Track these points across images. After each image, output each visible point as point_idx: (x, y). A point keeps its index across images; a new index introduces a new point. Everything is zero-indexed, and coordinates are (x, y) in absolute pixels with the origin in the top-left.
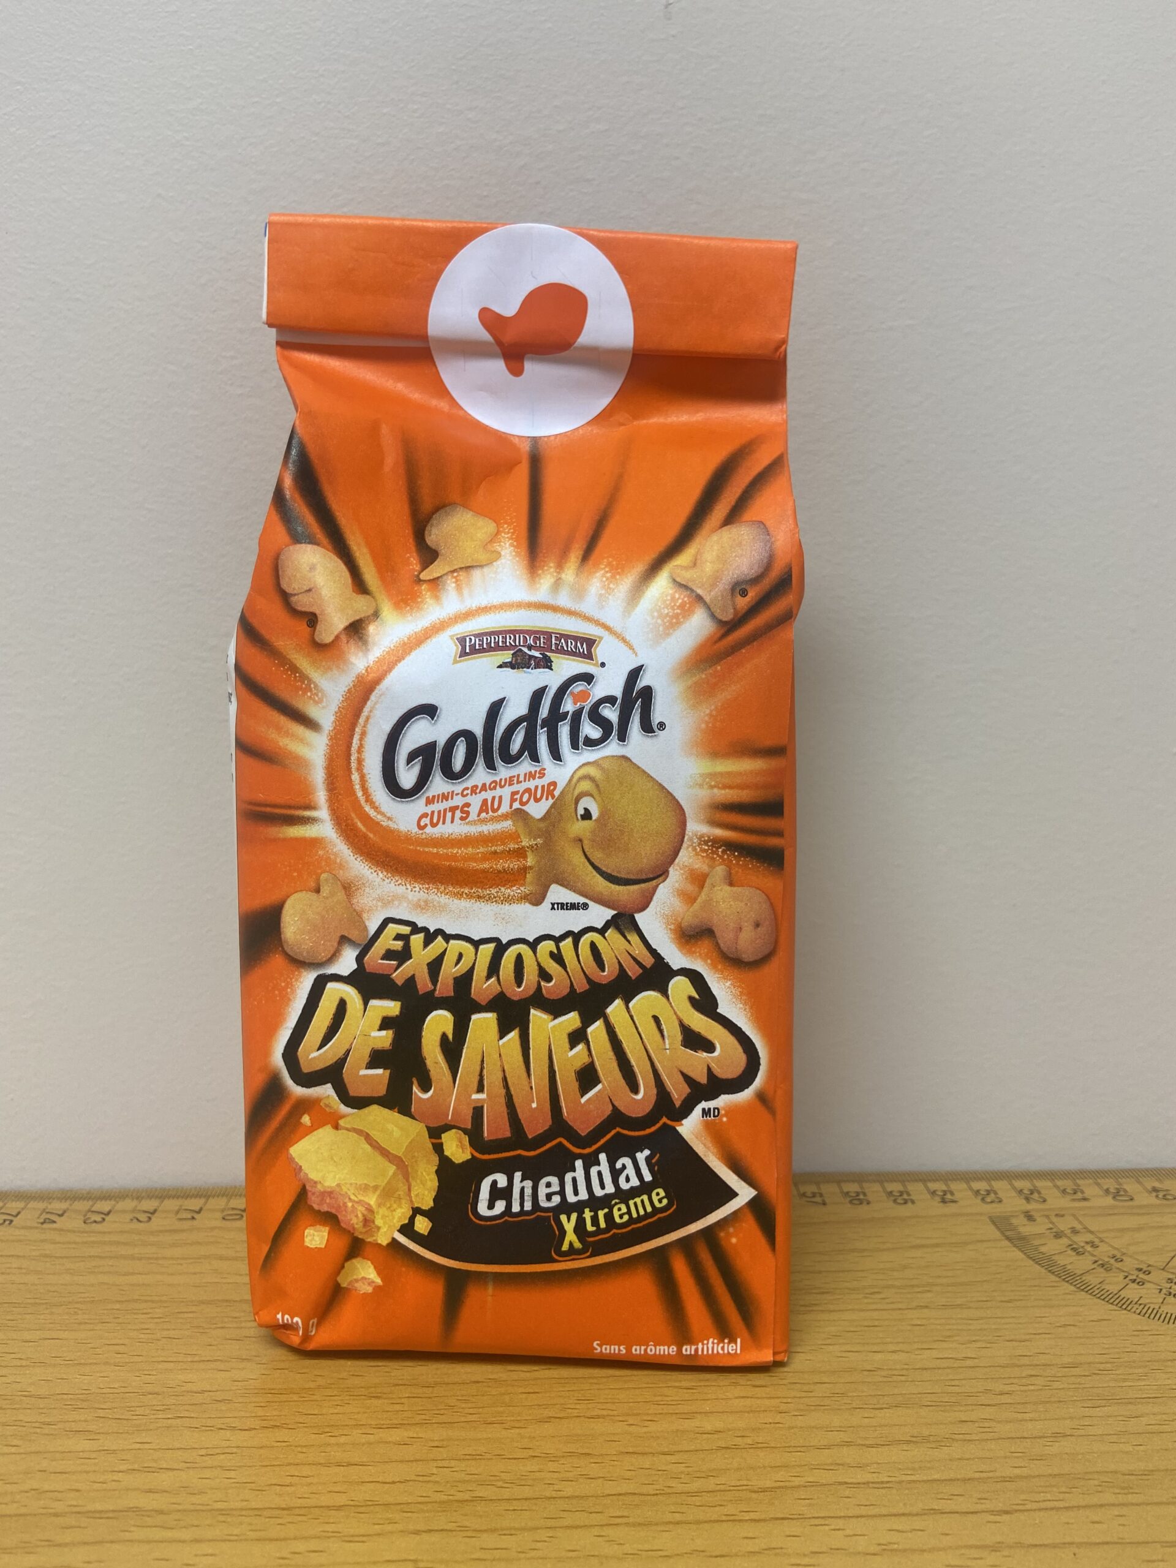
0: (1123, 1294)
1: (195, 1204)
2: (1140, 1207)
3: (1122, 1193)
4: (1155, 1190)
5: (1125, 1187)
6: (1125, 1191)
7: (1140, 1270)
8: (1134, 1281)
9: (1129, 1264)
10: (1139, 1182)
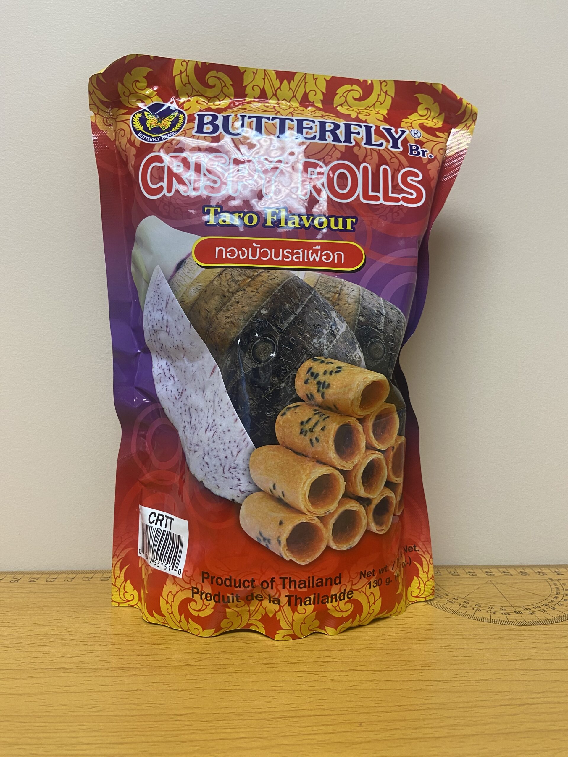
0: (445, 606)
1: (90, 575)
2: (462, 578)
3: (456, 573)
4: (469, 572)
5: (458, 571)
6: (457, 573)
7: (454, 598)
8: (450, 602)
9: (451, 597)
10: (464, 570)
